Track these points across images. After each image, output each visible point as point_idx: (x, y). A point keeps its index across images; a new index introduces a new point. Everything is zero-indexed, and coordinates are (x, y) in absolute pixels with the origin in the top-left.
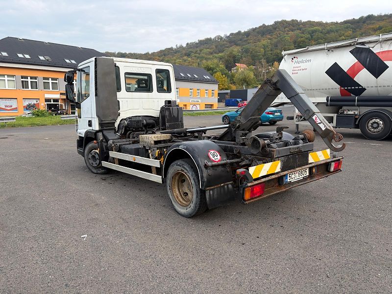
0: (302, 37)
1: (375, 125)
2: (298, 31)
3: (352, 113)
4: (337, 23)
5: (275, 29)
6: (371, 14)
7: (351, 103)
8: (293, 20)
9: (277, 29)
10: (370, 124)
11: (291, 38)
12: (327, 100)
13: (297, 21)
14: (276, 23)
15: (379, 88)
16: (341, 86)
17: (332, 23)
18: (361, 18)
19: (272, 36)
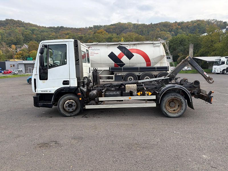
0: (27, 32)
1: (131, 79)
2: (23, 28)
3: (120, 74)
4: (45, 27)
5: (7, 24)
6: (62, 26)
7: (120, 70)
8: (18, 21)
9: (9, 24)
10: (128, 79)
11: (20, 31)
12: (110, 69)
13: (21, 21)
14: (7, 20)
15: (130, 64)
16: (115, 63)
17: (43, 27)
18: (58, 27)
19: (5, 28)
